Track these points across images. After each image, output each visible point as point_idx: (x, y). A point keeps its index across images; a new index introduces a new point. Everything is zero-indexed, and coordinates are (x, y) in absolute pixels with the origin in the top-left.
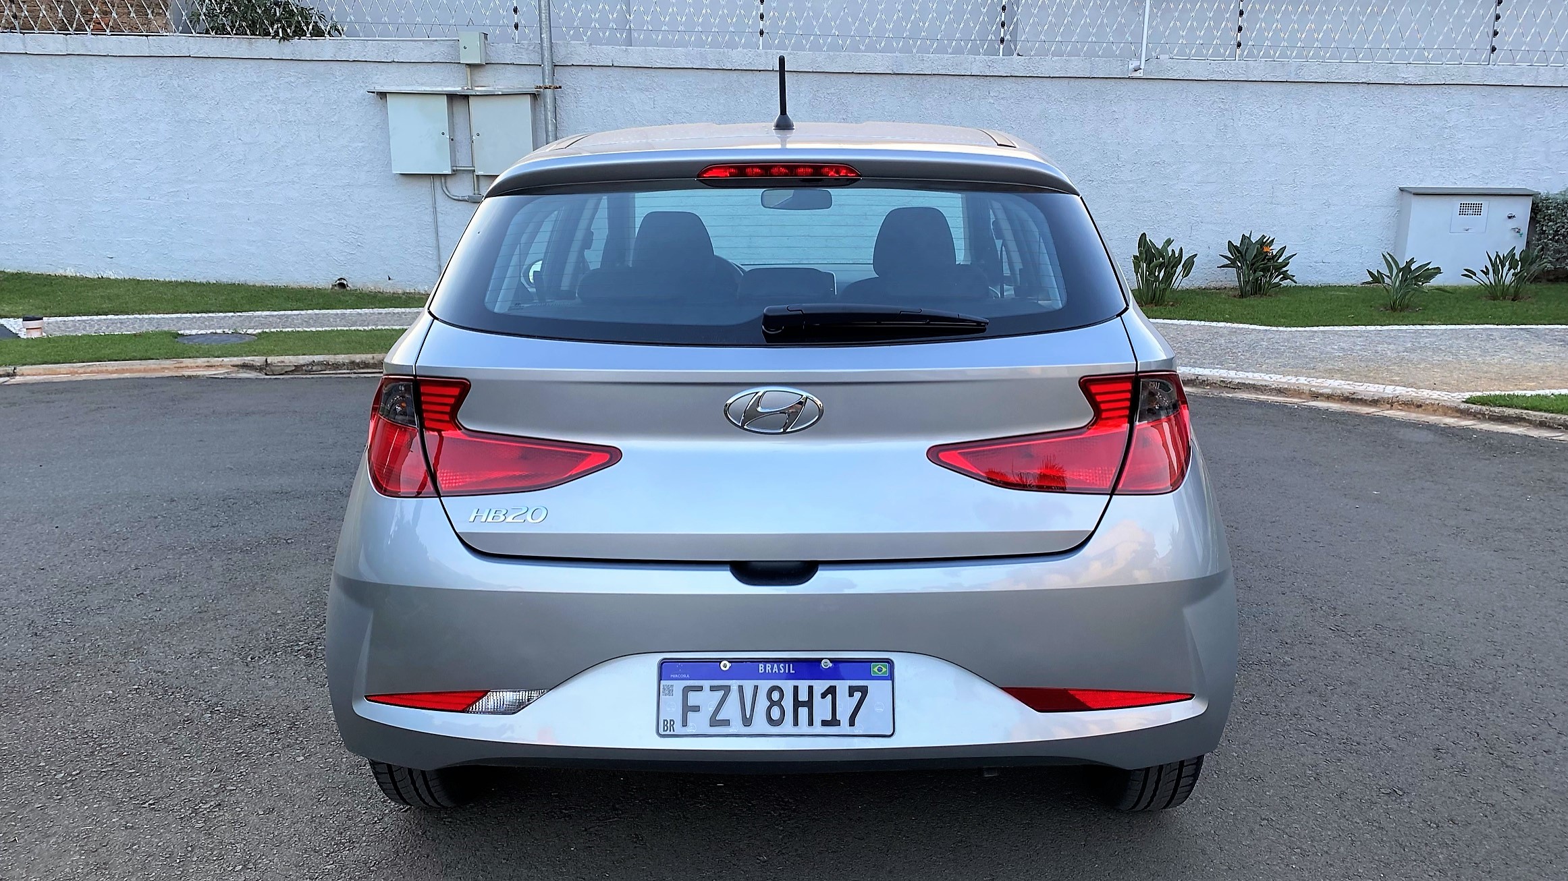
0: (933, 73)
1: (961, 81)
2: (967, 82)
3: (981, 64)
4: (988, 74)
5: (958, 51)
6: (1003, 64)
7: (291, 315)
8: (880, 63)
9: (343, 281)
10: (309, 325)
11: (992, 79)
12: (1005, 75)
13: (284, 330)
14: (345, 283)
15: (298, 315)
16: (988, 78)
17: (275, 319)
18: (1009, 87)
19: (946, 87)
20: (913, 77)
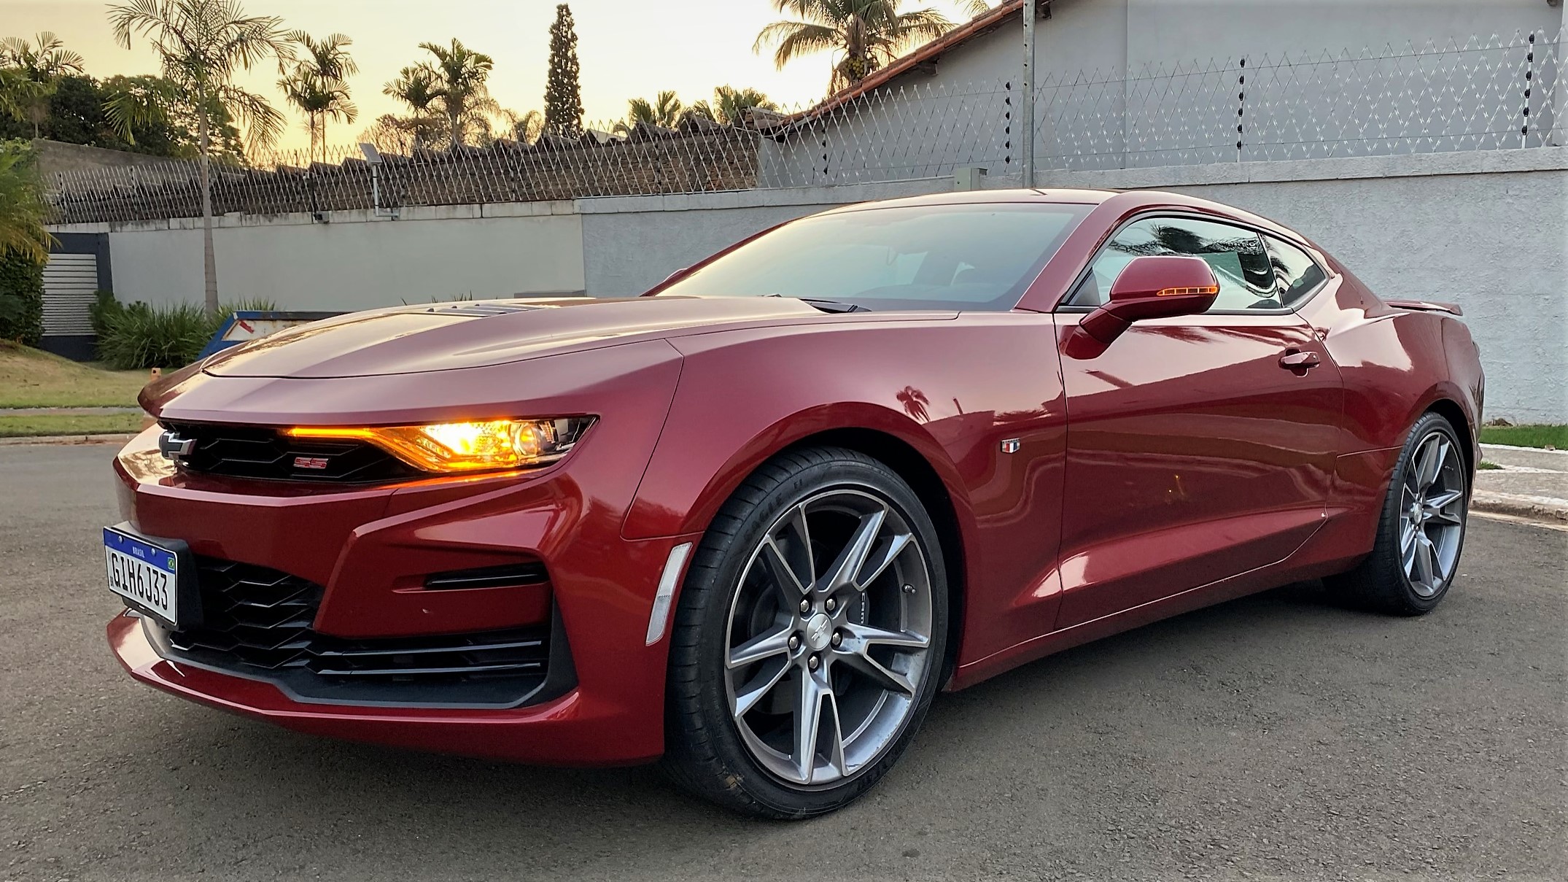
0: (1433, 173)
1: (1470, 180)
2: (1478, 181)
3: (1495, 160)
4: (1504, 170)
5: (1468, 146)
6: (1524, 157)
8: (1370, 166)
11: (1511, 175)
12: (1527, 170)
16: (1505, 174)
18: (1534, 183)
19: (1451, 189)
20: (1410, 179)
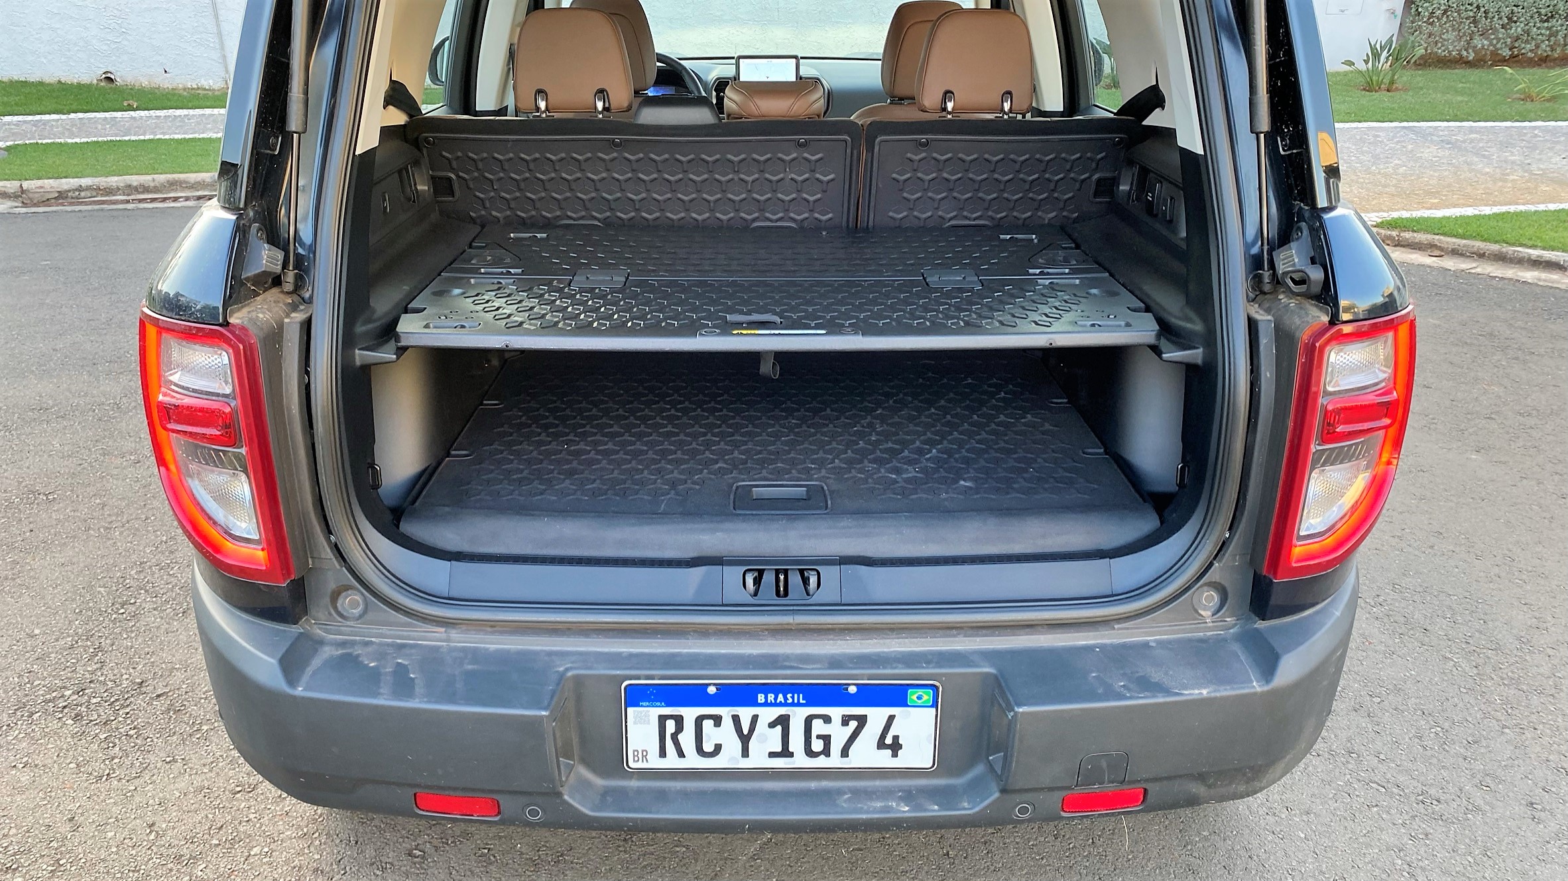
7: (49, 121)
9: (109, 75)
10: (72, 135)
13: (40, 141)
14: (113, 77)
15: (58, 120)
17: (29, 126)
